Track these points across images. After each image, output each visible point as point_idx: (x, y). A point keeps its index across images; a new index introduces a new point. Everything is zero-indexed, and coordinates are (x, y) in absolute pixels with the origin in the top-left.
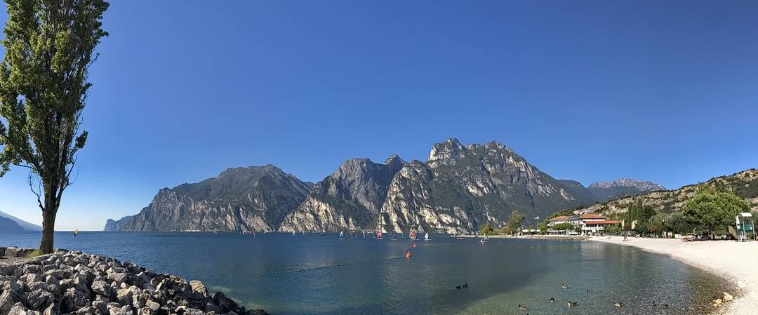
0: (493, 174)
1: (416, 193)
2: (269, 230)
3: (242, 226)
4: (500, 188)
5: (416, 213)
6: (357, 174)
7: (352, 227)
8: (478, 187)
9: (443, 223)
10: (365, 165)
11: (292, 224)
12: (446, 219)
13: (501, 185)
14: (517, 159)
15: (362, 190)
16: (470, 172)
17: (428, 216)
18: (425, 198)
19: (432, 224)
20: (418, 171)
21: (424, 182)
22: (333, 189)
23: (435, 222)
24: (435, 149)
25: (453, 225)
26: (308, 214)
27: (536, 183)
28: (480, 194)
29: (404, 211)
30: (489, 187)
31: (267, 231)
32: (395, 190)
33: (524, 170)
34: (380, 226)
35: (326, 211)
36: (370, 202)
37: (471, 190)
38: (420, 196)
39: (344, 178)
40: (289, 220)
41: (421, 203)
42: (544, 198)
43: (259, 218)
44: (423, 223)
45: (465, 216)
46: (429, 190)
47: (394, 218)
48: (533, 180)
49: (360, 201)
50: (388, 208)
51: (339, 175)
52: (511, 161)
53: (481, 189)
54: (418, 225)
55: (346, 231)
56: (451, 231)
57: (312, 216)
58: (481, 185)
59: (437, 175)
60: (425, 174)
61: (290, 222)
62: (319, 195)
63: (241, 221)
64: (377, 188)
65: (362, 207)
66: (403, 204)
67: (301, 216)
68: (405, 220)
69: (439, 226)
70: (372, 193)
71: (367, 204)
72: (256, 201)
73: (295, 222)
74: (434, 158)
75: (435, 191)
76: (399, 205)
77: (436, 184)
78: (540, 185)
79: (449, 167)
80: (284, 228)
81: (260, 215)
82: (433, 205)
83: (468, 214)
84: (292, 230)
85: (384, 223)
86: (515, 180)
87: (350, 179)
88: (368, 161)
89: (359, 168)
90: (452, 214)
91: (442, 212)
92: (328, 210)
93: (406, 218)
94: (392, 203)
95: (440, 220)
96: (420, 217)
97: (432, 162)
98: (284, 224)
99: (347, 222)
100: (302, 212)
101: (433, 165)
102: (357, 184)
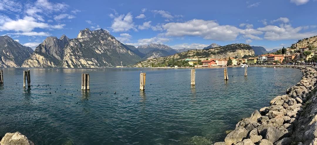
0: (103, 45)
1: (77, 53)
2: (17, 67)
3: (4, 65)
4: (107, 50)
5: (78, 61)
6: (52, 44)
7: (53, 66)
8: (99, 51)
9: (89, 64)
10: (55, 39)
11: (28, 64)
12: (90, 62)
13: (107, 49)
14: (112, 38)
15: (54, 51)
16: (95, 44)
17: (83, 61)
18: (81, 55)
19: (85, 64)
20: (76, 43)
21: (79, 48)
22: (44, 50)
23: (86, 64)
24: (81, 33)
25: (93, 65)
26: (35, 60)
27: (119, 48)
28: (100, 53)
29: (74, 60)
30: (103, 50)
31: (16, 67)
32: (69, 51)
33: (115, 43)
34: (65, 66)
35: (42, 59)
36: (58, 56)
37: (97, 52)
38: (79, 54)
39: (47, 45)
40: (26, 63)
41: (79, 56)
42: (123, 54)
43: (12, 62)
44: (81, 64)
45: (96, 62)
46: (82, 52)
47: (70, 62)
48: (118, 47)
49: (54, 55)
50: (67, 58)
51: (45, 44)
52: (110, 38)
53: (100, 51)
54: (80, 65)
55: (51, 67)
56: (92, 67)
57: (37, 61)
58: (100, 50)
59: (83, 45)
60: (79, 45)
61: (27, 63)
62: (39, 52)
63: (3, 63)
64: (60, 50)
65: (55, 58)
66: (73, 57)
67: (31, 61)
68: (74, 63)
69: (88, 65)
70: (58, 52)
71: (56, 57)
72: (8, 54)
73: (29, 63)
74: (81, 37)
75: (84, 52)
76: (71, 57)
77: (84, 49)
78: (121, 49)
79: (87, 41)
80: (24, 66)
81: (11, 60)
82: (84, 57)
83: (97, 61)
84: (28, 67)
85: (66, 64)
86: (112, 47)
87: (49, 46)
88: (56, 39)
89: (53, 41)
90: (91, 61)
91: (88, 60)
92: (43, 58)
93: (75, 63)
94: (69, 57)
95: (88, 63)
96: (80, 62)
97: (80, 39)
98: (24, 64)
99: (51, 64)
100: (32, 59)
101: (81, 41)
102: (52, 48)
